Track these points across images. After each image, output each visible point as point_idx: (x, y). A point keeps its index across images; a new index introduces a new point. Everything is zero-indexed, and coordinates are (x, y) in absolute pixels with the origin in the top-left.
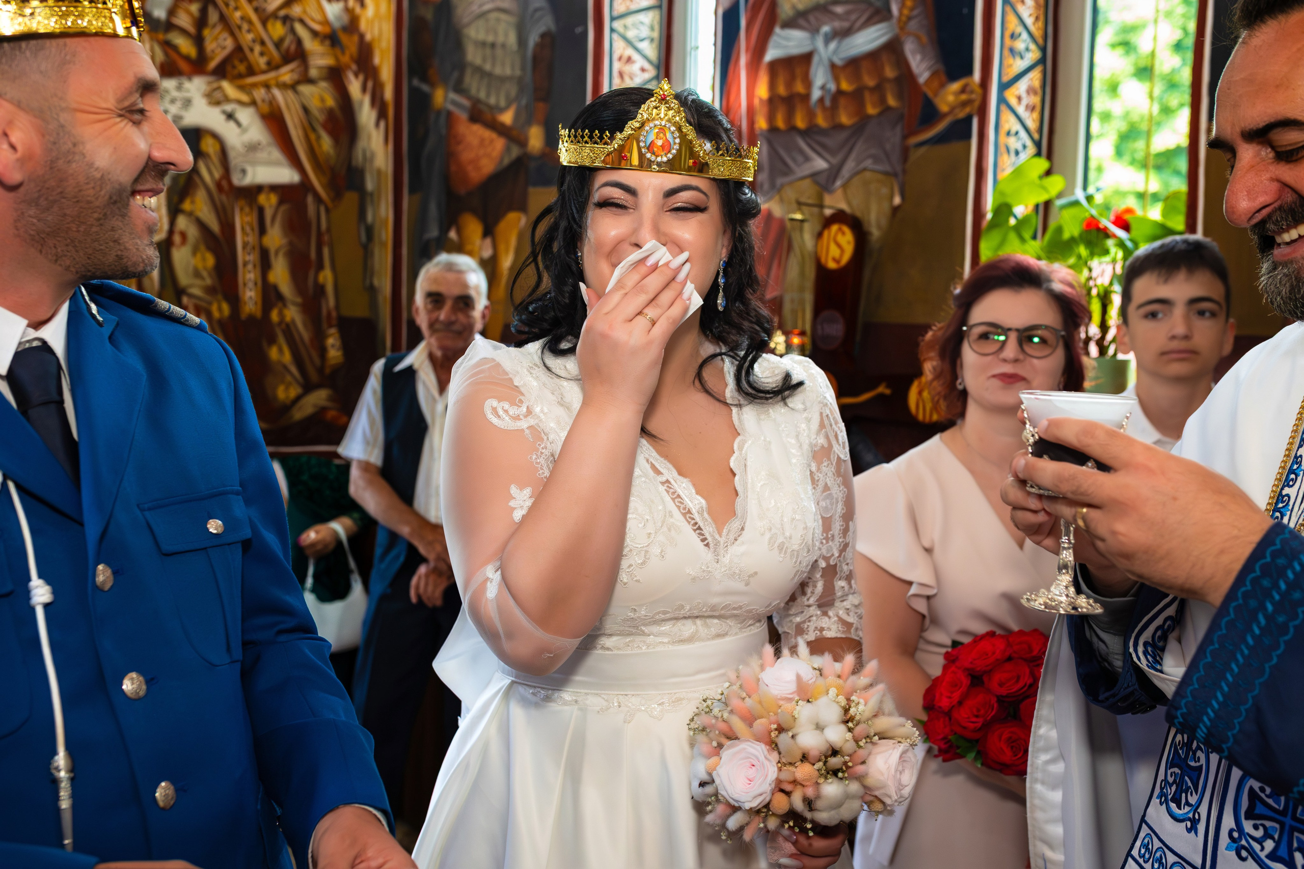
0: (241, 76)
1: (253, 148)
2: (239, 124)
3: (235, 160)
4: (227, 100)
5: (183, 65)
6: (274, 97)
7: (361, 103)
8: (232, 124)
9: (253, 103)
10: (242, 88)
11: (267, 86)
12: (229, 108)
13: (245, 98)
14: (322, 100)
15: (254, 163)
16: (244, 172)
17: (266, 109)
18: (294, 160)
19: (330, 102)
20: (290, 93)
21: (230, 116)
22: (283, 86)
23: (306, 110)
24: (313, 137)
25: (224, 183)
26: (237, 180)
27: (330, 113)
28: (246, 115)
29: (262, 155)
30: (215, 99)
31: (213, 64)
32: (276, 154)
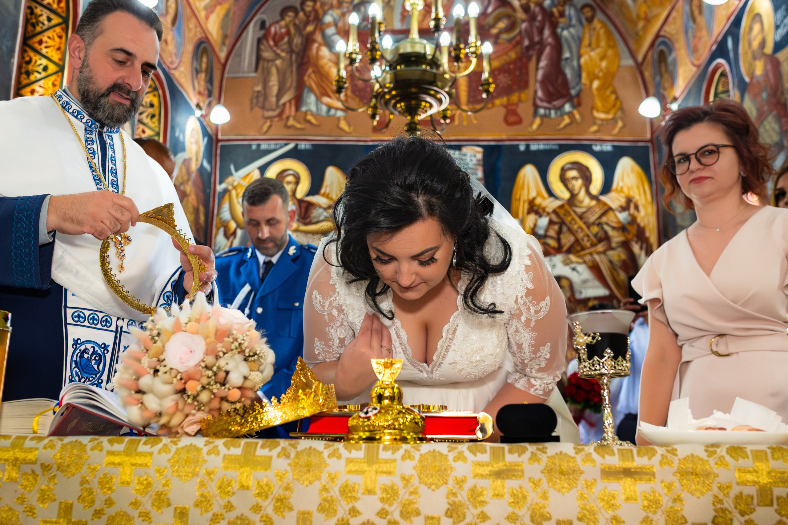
0: (578, 252)
1: (585, 282)
2: (578, 272)
3: (576, 287)
4: (572, 262)
5: (552, 251)
6: (595, 259)
7: (640, 255)
8: (575, 273)
9: (585, 262)
10: (579, 257)
11: (591, 254)
12: (573, 266)
13: (580, 260)
14: (619, 256)
15: (586, 288)
16: (581, 293)
17: (590, 264)
18: (606, 284)
19: (623, 256)
20: (603, 256)
21: (574, 269)
22: (599, 253)
23: (611, 262)
24: (615, 274)
25: (572, 299)
26: (578, 296)
27: (624, 262)
28: (582, 268)
29: (590, 284)
30: (566, 263)
31: (565, 249)
32: (597, 283)
